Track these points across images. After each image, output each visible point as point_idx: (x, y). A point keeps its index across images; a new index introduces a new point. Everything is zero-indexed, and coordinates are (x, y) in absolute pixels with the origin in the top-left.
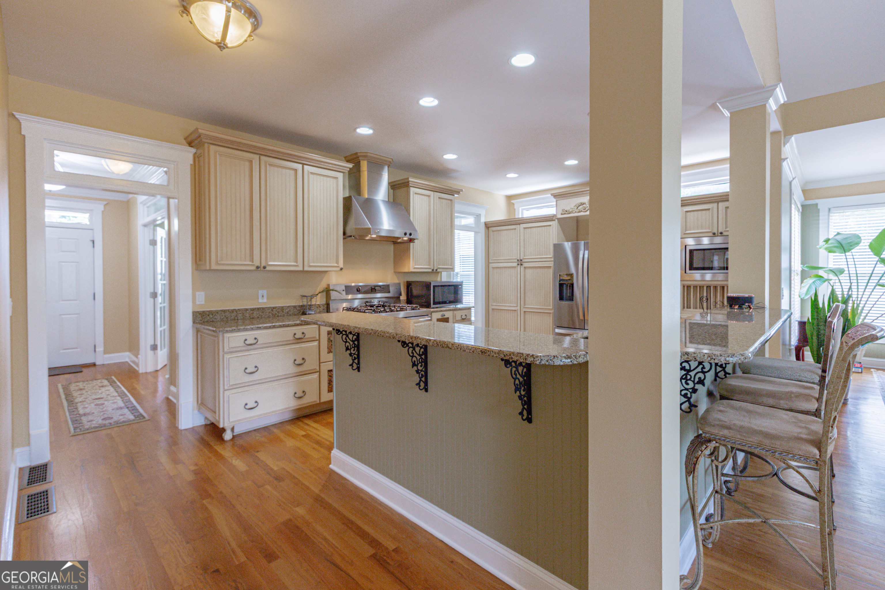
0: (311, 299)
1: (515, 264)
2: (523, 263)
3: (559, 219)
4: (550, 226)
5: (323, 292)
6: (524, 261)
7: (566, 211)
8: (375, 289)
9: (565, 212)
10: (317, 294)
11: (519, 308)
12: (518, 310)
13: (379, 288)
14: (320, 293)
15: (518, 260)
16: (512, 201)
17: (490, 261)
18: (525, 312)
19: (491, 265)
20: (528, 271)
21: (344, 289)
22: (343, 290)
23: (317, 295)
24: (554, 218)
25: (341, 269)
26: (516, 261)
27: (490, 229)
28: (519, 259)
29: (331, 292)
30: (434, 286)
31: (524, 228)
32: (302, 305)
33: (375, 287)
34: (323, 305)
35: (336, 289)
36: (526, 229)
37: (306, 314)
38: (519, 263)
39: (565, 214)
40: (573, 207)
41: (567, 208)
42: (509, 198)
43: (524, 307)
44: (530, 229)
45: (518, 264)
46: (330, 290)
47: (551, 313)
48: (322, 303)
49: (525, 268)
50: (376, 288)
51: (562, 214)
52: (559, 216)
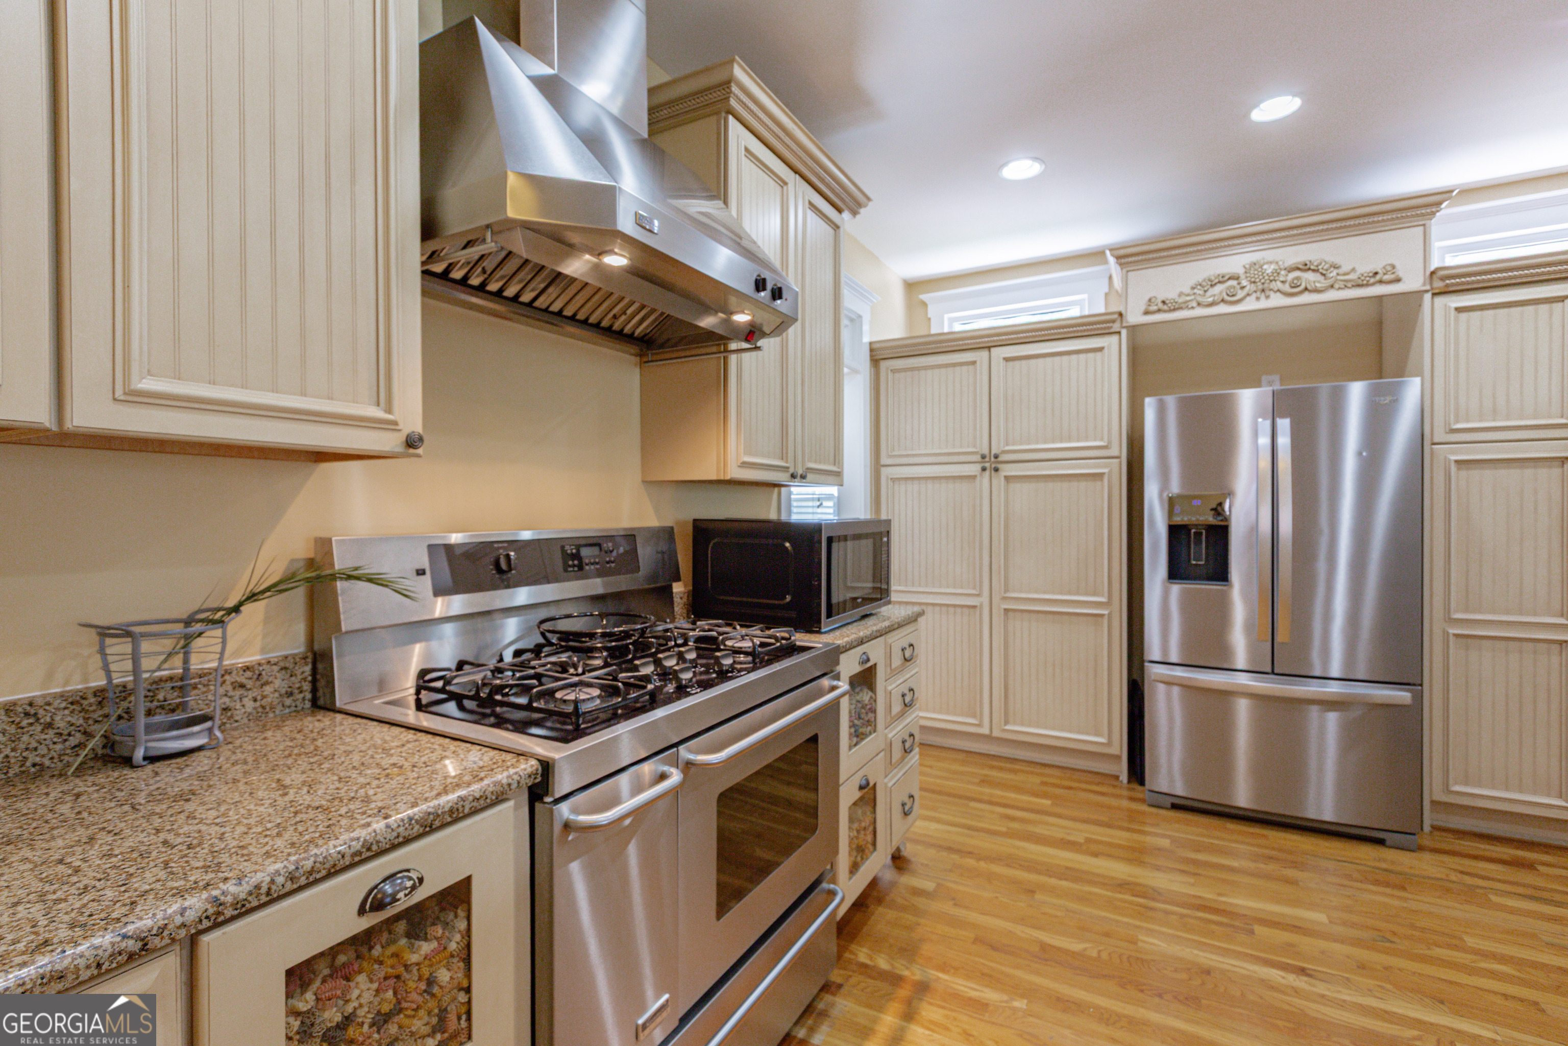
0: (189, 639)
1: (975, 469)
2: (999, 466)
3: (1133, 329)
4: (1101, 349)
5: (276, 588)
6: (1002, 458)
7: (1164, 302)
8: (577, 556)
9: (1161, 305)
10: (230, 604)
11: (985, 599)
12: (981, 605)
13: (595, 551)
14: (252, 597)
15: (983, 457)
16: (923, 297)
17: (884, 460)
18: (1006, 610)
19: (885, 472)
20: (1016, 487)
21: (425, 563)
22: (421, 572)
23: (236, 609)
24: (1116, 327)
25: (412, 443)
26: (978, 458)
27: (884, 365)
28: (986, 452)
29: (339, 584)
30: (830, 540)
31: (1007, 360)
32: (99, 693)
33: (578, 547)
34: (286, 666)
35: (372, 569)
36: (1010, 364)
37: (128, 762)
38: (987, 465)
39: (1159, 311)
40: (1187, 290)
41: (1171, 294)
42: (912, 287)
43: (1004, 598)
44: (1024, 362)
45: (984, 469)
46: (333, 577)
47: (1102, 616)
48: (274, 655)
49: (1007, 478)
50: (585, 552)
51: (1147, 313)
52: (1135, 317)
